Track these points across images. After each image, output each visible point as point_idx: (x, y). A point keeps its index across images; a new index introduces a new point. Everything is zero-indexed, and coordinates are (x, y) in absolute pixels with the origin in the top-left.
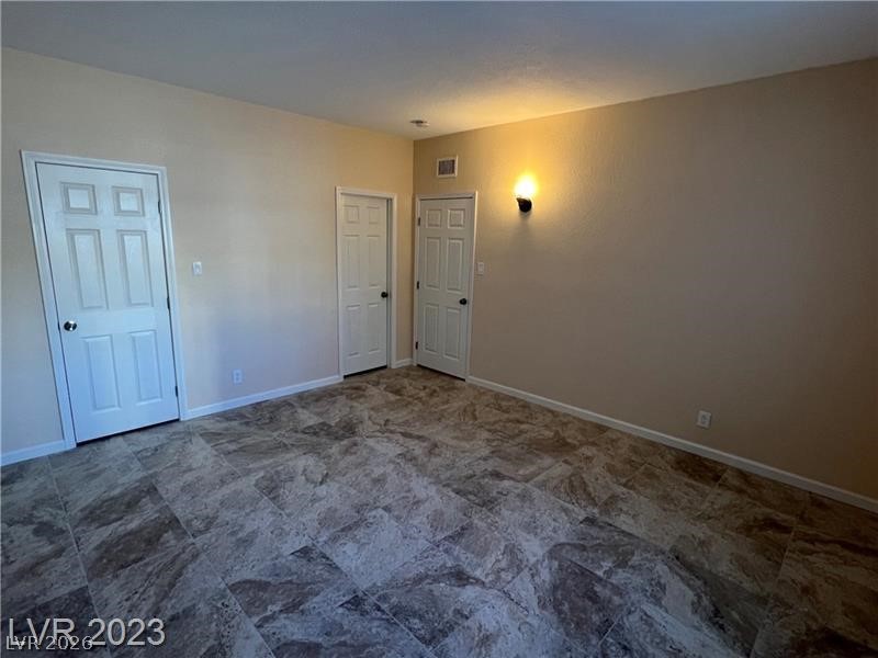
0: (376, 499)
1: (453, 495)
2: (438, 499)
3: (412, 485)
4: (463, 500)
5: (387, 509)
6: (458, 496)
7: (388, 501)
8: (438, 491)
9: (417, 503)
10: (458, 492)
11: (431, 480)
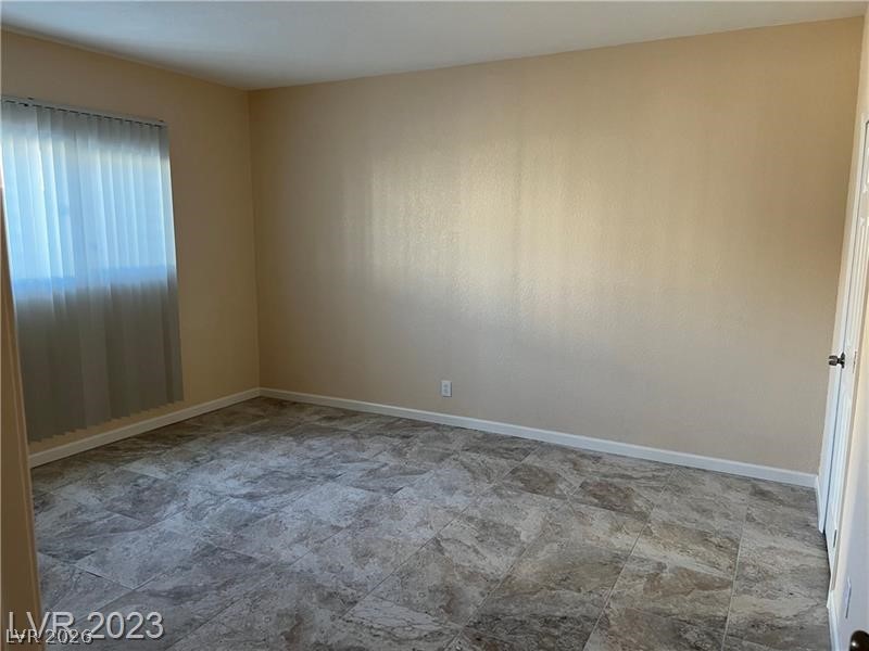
0: (355, 536)
1: (255, 555)
2: (277, 548)
3: (315, 557)
4: (241, 552)
5: (337, 529)
6: (248, 554)
7: (339, 536)
8: (277, 556)
9: (301, 539)
10: (249, 560)
11: (291, 568)
